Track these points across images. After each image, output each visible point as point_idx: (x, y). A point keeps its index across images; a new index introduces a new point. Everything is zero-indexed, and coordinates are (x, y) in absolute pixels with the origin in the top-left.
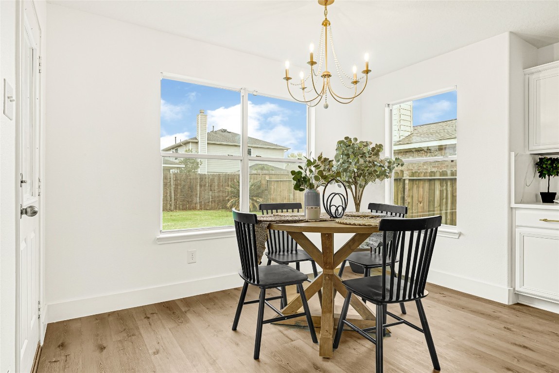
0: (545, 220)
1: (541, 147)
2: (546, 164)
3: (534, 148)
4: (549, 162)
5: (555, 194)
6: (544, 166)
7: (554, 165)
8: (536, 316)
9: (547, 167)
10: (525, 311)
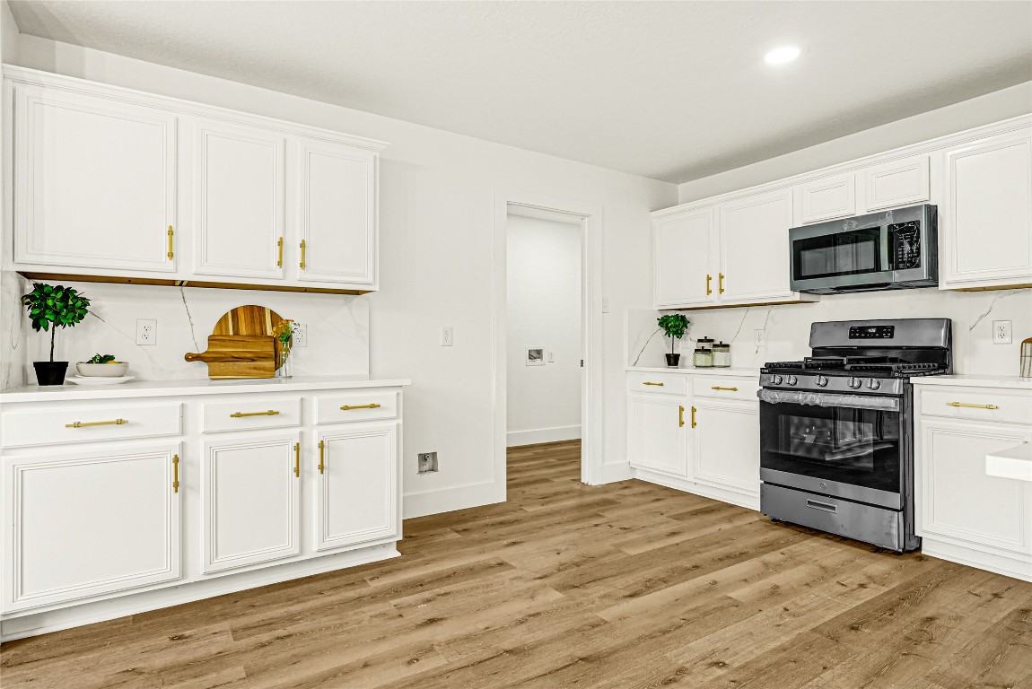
0: (77, 425)
1: (46, 259)
2: (53, 298)
3: (28, 259)
4: (60, 295)
5: (66, 364)
6: (50, 302)
7: (70, 303)
8: (66, 654)
9: (55, 305)
10: (34, 656)
